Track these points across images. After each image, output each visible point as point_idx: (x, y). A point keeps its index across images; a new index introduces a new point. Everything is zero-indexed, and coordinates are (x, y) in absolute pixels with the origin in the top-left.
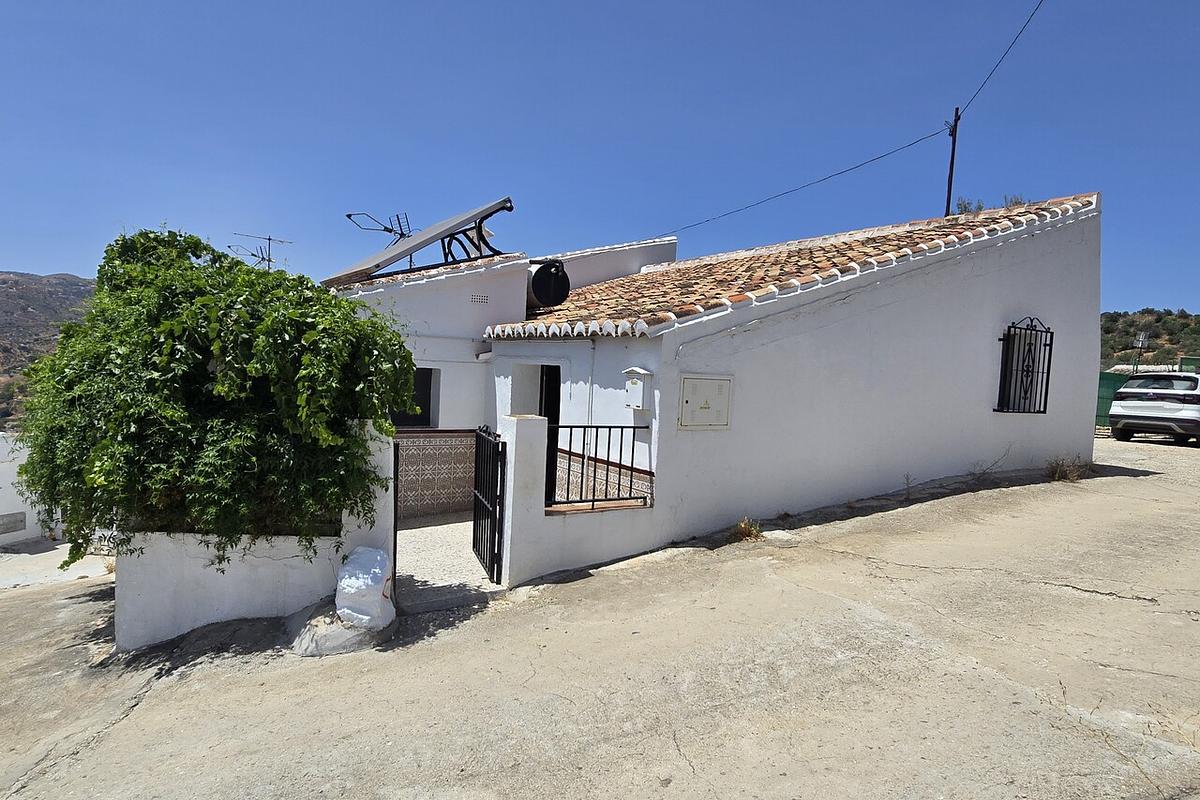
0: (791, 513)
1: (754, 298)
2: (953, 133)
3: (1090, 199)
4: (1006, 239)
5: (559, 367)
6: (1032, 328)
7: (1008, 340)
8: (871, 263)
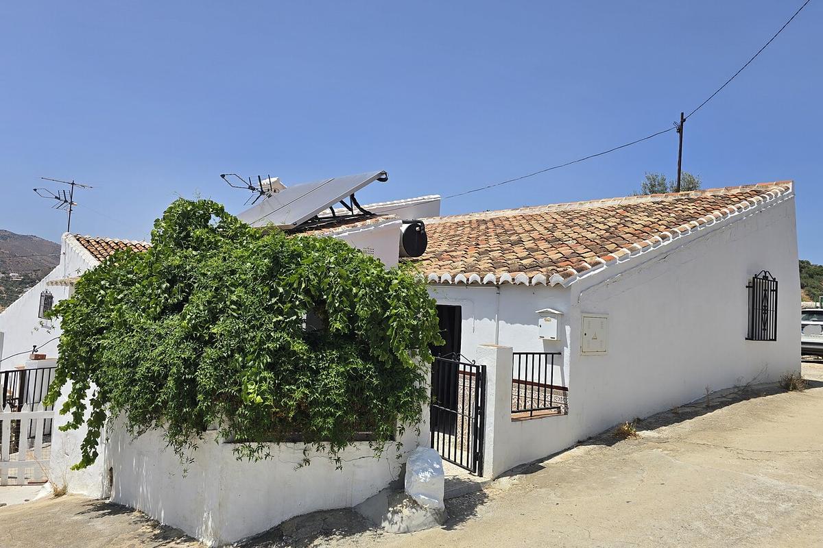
0: (641, 418)
1: (618, 258)
2: (680, 130)
3: (787, 185)
4: (747, 214)
5: (460, 307)
6: (765, 278)
7: (752, 286)
8: (677, 232)
